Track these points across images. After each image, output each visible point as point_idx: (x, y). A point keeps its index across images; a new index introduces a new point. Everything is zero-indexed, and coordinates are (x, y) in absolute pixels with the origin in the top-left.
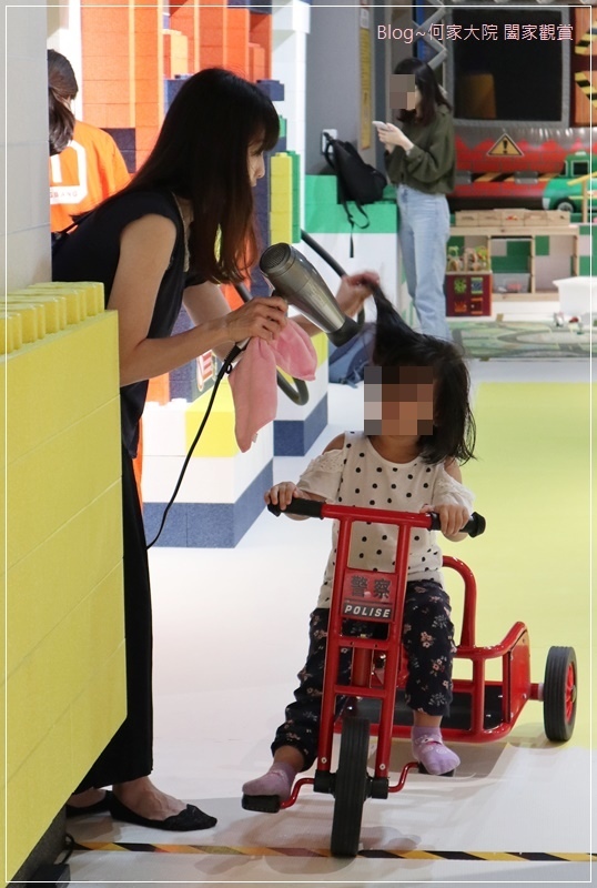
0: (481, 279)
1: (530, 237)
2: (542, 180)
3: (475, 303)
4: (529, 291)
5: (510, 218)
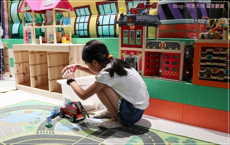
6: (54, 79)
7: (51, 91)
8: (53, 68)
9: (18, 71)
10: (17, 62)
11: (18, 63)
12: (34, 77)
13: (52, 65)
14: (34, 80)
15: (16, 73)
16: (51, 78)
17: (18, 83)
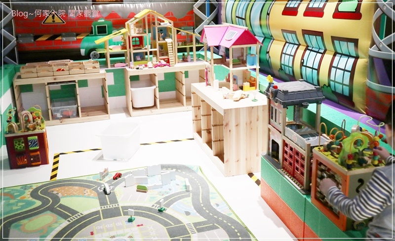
0: (36, 137)
1: (74, 81)
2: (78, 38)
3: (34, 157)
4: (78, 115)
5: (59, 70)
6: (220, 140)
7: (215, 154)
8: (218, 127)
9: (196, 116)
10: (196, 105)
11: (197, 107)
12: (207, 130)
13: (218, 124)
14: (207, 134)
15: (195, 118)
16: (216, 138)
17: (196, 131)
